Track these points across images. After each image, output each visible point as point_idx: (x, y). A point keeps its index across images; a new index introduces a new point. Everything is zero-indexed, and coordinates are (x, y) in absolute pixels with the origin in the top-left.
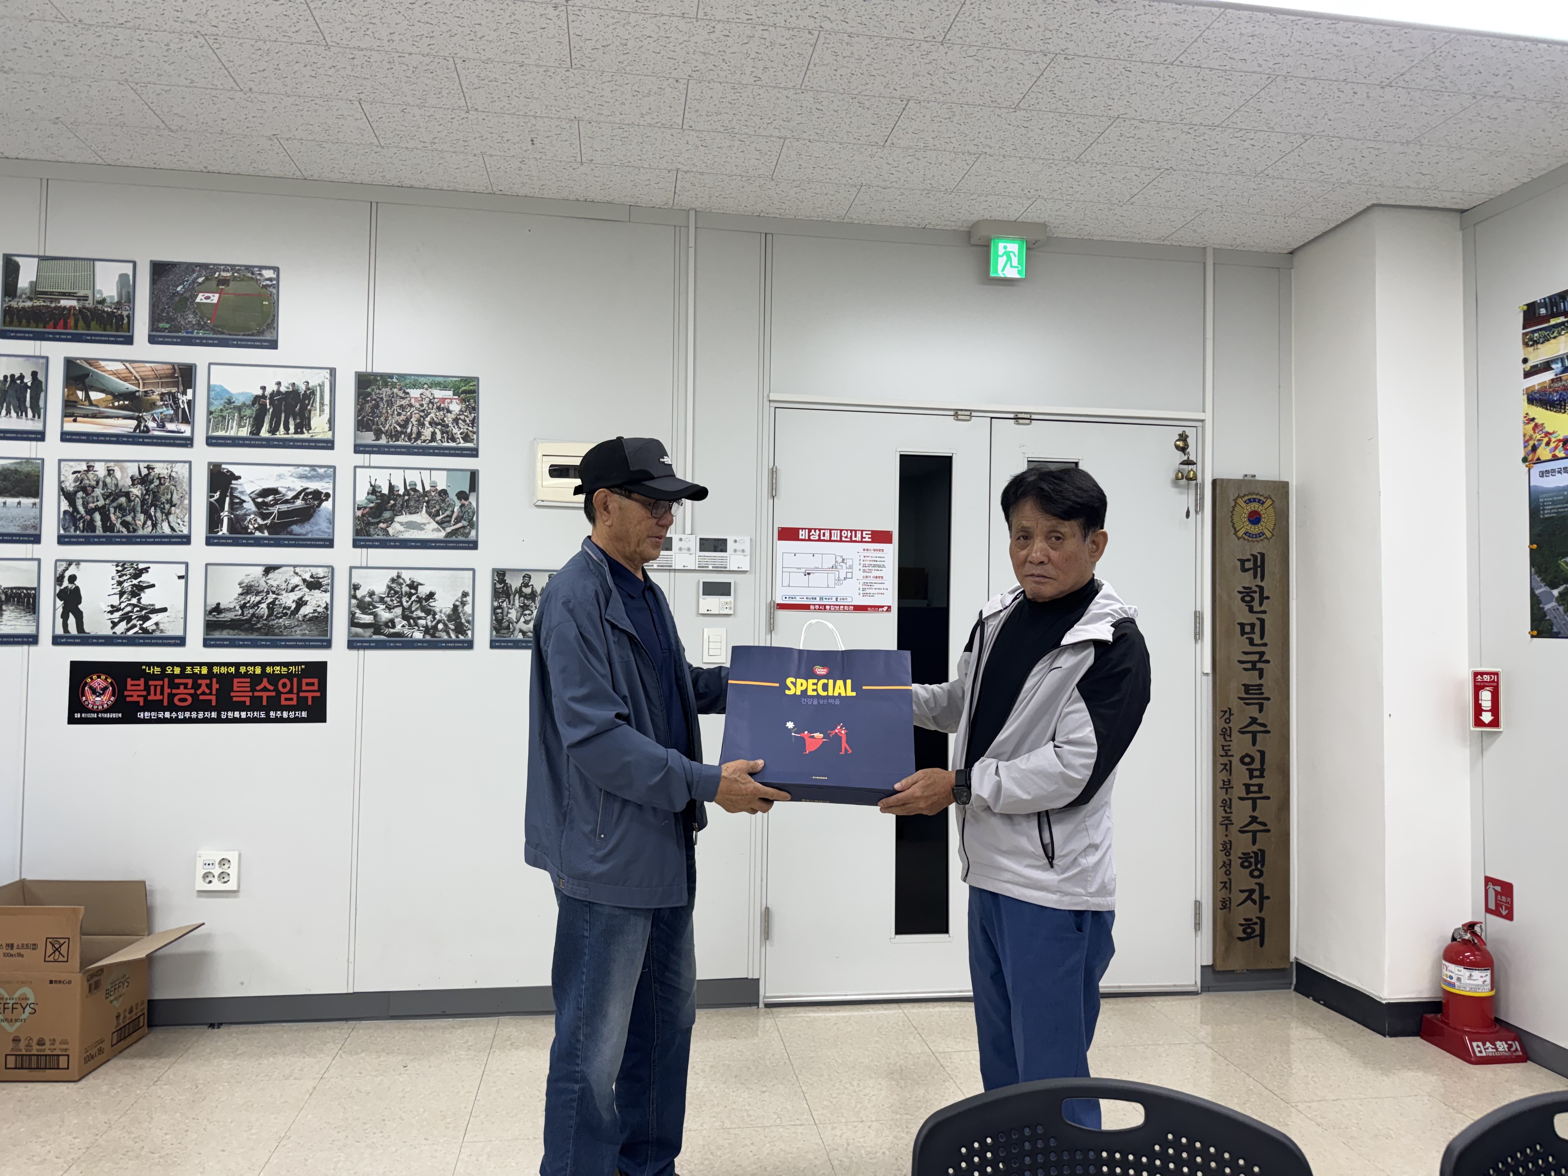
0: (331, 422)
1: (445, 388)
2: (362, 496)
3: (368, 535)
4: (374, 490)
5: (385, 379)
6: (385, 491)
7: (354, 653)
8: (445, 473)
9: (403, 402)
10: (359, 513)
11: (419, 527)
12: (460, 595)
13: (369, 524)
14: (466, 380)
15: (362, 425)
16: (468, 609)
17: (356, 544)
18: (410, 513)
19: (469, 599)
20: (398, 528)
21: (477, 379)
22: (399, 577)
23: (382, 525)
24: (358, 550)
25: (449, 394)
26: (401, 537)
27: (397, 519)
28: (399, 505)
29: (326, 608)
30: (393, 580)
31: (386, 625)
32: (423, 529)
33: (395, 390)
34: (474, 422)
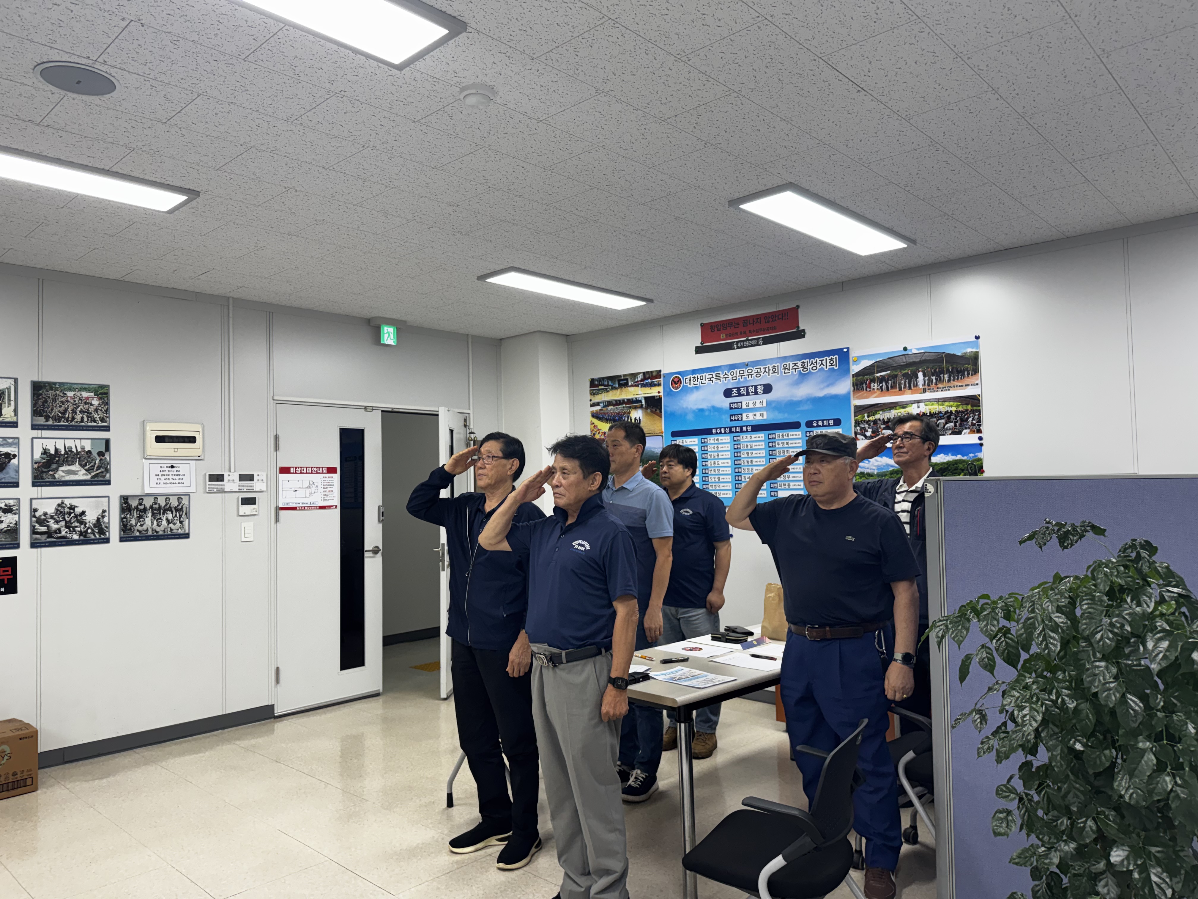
0: (16, 411)
1: (88, 390)
2: (37, 455)
3: (42, 478)
4: (45, 452)
5: (51, 385)
6: (52, 452)
7: (35, 550)
8: (90, 441)
9: (63, 399)
10: (36, 466)
11: (74, 473)
12: (101, 511)
13: (43, 472)
14: (102, 387)
15: (36, 412)
16: (106, 520)
17: (34, 485)
18: (69, 465)
19: (107, 514)
20: (61, 474)
21: (108, 386)
22: (63, 503)
23: (51, 473)
24: (35, 488)
25: (92, 394)
26: (63, 479)
27: (61, 468)
28: (61, 461)
29: (16, 524)
30: (59, 505)
31: (55, 532)
32: (77, 474)
33: (58, 392)
34: (107, 411)
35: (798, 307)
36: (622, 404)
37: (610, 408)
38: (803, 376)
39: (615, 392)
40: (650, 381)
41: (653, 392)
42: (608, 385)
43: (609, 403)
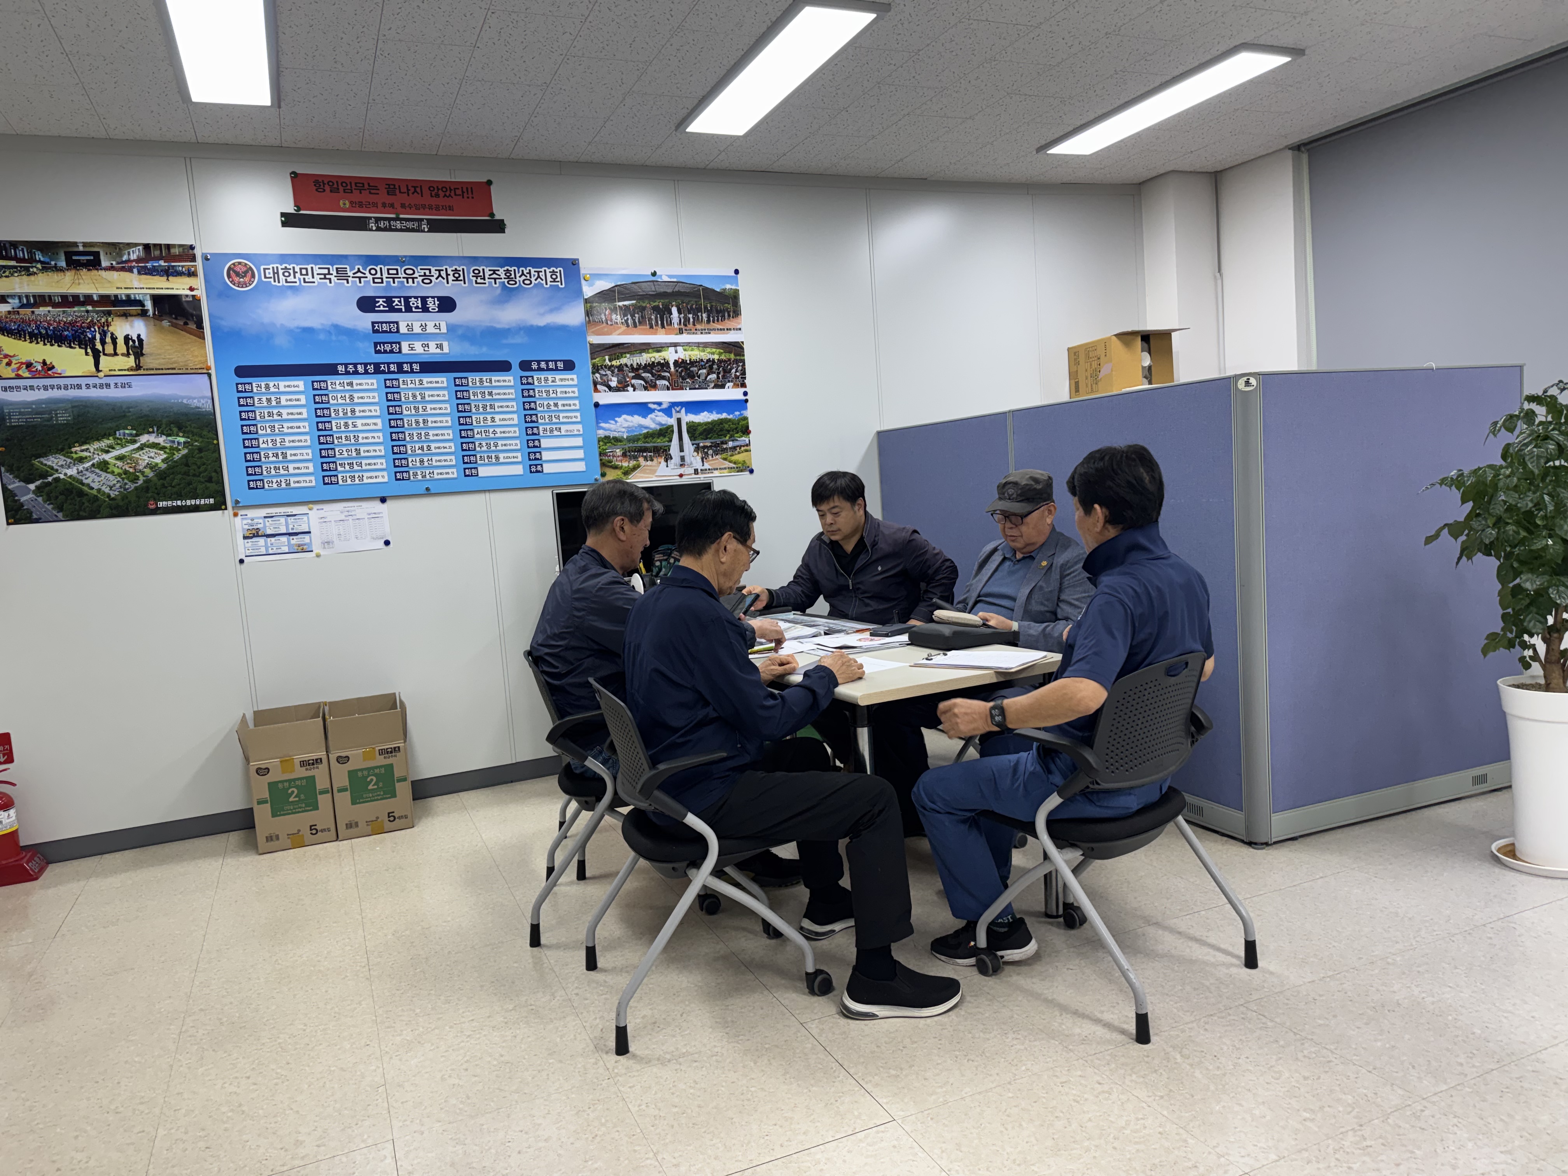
35: (489, 183)
36: (83, 304)
37: (42, 310)
38: (509, 293)
39: (55, 277)
40: (162, 263)
41: (178, 287)
42: (32, 260)
43: (42, 300)
